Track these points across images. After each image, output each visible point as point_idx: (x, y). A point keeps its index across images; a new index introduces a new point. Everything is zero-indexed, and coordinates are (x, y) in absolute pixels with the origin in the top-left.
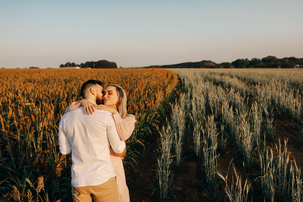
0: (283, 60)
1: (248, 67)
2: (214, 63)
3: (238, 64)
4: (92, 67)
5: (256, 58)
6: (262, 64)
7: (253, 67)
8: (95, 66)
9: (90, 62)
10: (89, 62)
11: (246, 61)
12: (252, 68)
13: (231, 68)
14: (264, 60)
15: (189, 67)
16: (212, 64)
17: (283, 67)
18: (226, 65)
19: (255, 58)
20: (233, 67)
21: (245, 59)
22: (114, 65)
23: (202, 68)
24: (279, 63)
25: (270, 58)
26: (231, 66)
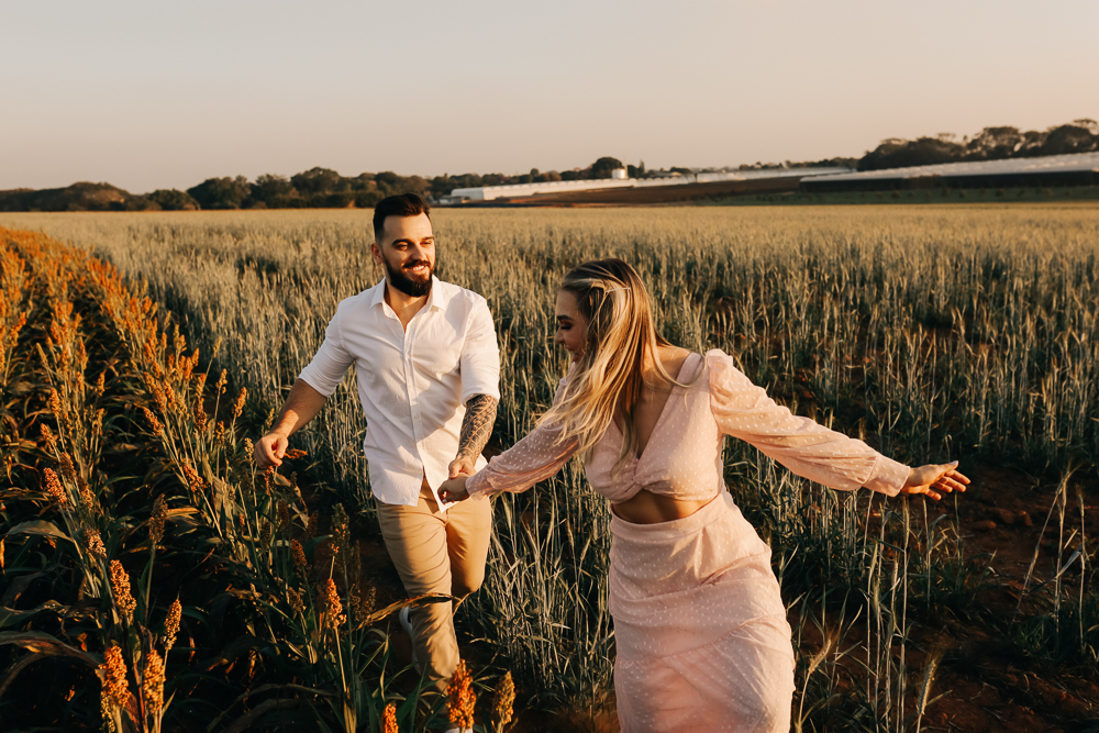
0: (360, 181)
1: (246, 205)
2: (123, 193)
3: (211, 195)
5: (271, 174)
6: (294, 194)
7: (264, 204)
11: (240, 186)
12: (263, 208)
13: (187, 209)
14: (299, 181)
15: (25, 209)
16: (114, 198)
17: (360, 204)
18: (167, 201)
19: (268, 176)
20: (193, 207)
21: (234, 178)
23: (75, 210)
24: (349, 190)
25: (319, 175)
26: (188, 201)
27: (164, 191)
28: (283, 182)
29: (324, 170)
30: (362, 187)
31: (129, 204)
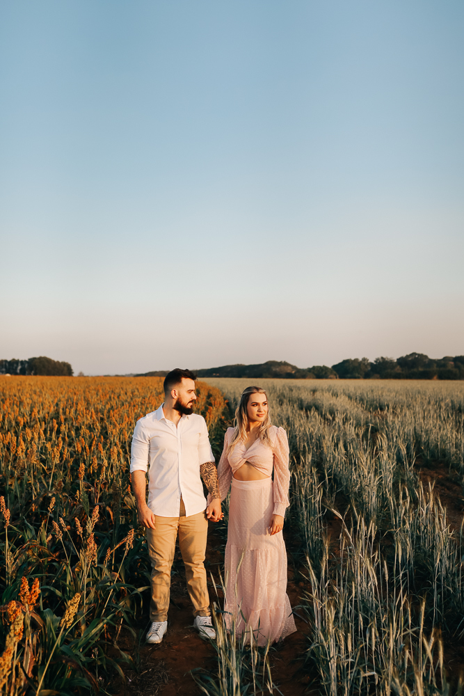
0: (443, 362)
1: (367, 376)
2: (294, 368)
3: (346, 370)
4: (14, 373)
5: (384, 357)
6: (398, 369)
7: (378, 376)
8: (21, 370)
9: (10, 361)
10: (6, 361)
11: (364, 364)
12: (377, 378)
13: (331, 378)
14: (402, 361)
15: (239, 376)
16: (289, 370)
17: (441, 377)
18: (319, 373)
19: (382, 358)
20: (334, 377)
21: (360, 359)
22: (66, 369)
23: (266, 377)
24: (435, 368)
25: (415, 358)
26: (331, 373)
27: (318, 367)
28: (391, 362)
29: (419, 355)
30: (444, 365)
31: (297, 374)
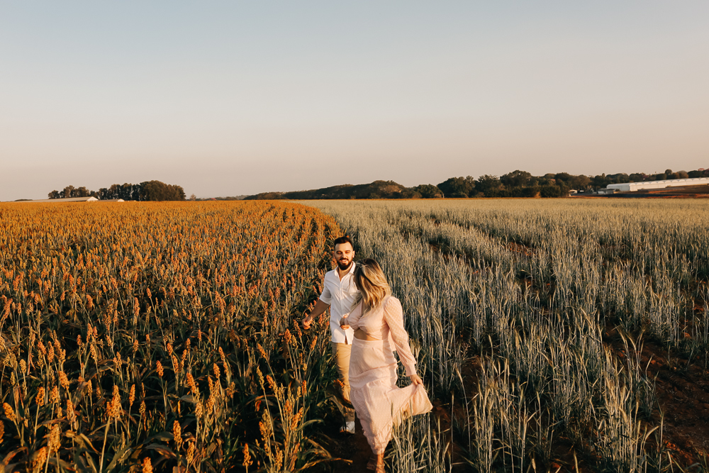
0: (545, 179)
1: (472, 195)
2: (401, 187)
3: (452, 189)
4: (127, 198)
5: (488, 175)
6: (502, 187)
7: (483, 194)
8: (133, 194)
9: (123, 186)
10: (118, 186)
11: (469, 182)
12: (483, 197)
13: (436, 197)
14: (505, 179)
15: (348, 197)
16: (396, 190)
17: (543, 195)
18: (425, 192)
19: (486, 176)
20: (440, 195)
21: (465, 178)
22: (178, 192)
23: (374, 198)
24: (537, 185)
25: (518, 176)
26: (437, 192)
27: (424, 186)
28: (495, 180)
29: (522, 172)
30: (546, 183)
31: (404, 193)
